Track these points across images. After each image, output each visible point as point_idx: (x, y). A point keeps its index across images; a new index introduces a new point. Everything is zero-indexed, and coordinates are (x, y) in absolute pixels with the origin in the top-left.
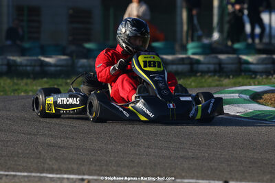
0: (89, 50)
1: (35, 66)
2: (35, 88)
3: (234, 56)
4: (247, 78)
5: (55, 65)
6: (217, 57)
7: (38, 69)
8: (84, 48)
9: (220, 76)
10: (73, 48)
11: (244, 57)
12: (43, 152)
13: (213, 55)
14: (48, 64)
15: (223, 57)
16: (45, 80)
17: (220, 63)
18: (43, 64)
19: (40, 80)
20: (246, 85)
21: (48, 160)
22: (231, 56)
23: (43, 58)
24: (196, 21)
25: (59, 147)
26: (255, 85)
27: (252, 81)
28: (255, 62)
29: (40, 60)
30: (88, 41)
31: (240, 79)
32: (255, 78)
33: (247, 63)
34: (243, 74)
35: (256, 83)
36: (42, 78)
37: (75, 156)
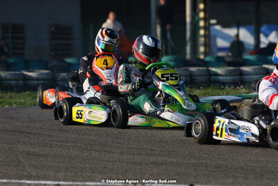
0: (70, 65)
1: (18, 80)
2: (18, 100)
3: (205, 68)
4: (216, 89)
5: (37, 79)
6: (188, 70)
7: (21, 82)
8: (65, 62)
9: (191, 88)
10: (55, 63)
11: (214, 69)
12: (22, 160)
13: (184, 68)
14: (31, 78)
15: (193, 69)
16: (28, 92)
17: (191, 75)
18: (26, 78)
19: (24, 93)
20: (215, 95)
21: (27, 168)
22: (201, 68)
23: (25, 73)
24: (169, 36)
25: (38, 155)
26: (224, 95)
27: (220, 92)
28: (223, 73)
29: (23, 74)
30: (69, 56)
31: (210, 90)
32: (223, 89)
33: (216, 74)
34: (212, 85)
35: (225, 93)
36: (25, 91)
37: (53, 164)
